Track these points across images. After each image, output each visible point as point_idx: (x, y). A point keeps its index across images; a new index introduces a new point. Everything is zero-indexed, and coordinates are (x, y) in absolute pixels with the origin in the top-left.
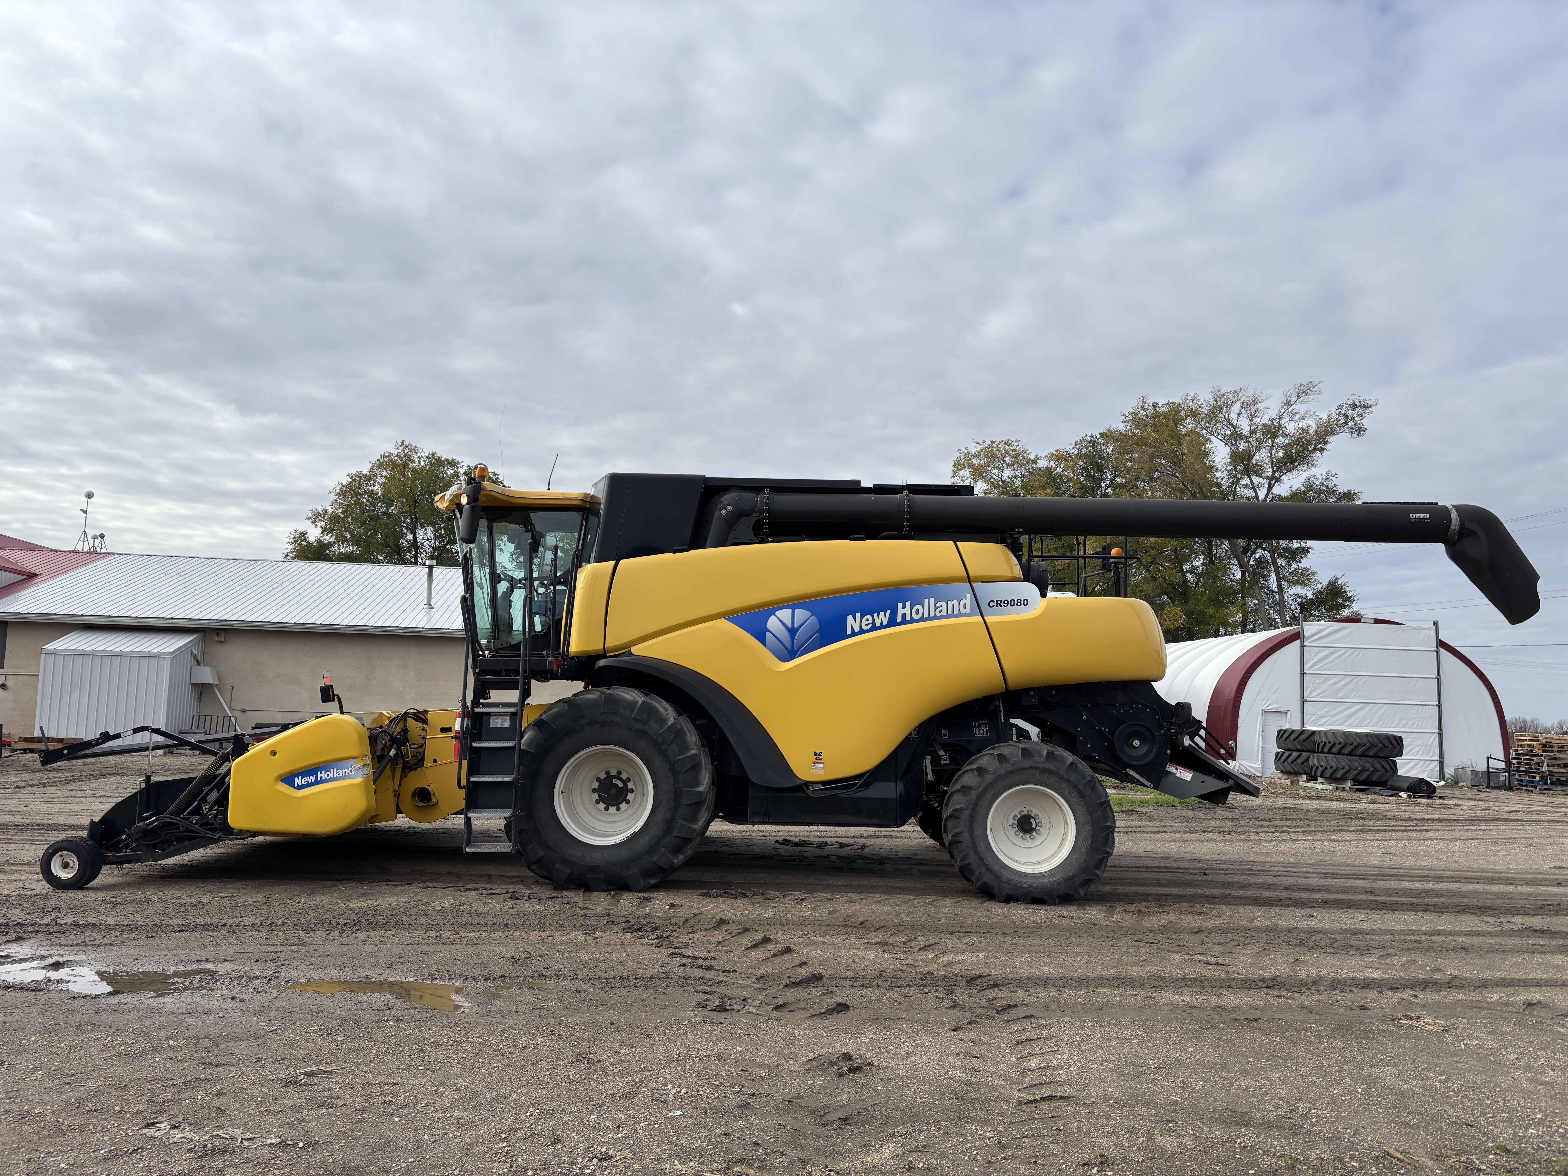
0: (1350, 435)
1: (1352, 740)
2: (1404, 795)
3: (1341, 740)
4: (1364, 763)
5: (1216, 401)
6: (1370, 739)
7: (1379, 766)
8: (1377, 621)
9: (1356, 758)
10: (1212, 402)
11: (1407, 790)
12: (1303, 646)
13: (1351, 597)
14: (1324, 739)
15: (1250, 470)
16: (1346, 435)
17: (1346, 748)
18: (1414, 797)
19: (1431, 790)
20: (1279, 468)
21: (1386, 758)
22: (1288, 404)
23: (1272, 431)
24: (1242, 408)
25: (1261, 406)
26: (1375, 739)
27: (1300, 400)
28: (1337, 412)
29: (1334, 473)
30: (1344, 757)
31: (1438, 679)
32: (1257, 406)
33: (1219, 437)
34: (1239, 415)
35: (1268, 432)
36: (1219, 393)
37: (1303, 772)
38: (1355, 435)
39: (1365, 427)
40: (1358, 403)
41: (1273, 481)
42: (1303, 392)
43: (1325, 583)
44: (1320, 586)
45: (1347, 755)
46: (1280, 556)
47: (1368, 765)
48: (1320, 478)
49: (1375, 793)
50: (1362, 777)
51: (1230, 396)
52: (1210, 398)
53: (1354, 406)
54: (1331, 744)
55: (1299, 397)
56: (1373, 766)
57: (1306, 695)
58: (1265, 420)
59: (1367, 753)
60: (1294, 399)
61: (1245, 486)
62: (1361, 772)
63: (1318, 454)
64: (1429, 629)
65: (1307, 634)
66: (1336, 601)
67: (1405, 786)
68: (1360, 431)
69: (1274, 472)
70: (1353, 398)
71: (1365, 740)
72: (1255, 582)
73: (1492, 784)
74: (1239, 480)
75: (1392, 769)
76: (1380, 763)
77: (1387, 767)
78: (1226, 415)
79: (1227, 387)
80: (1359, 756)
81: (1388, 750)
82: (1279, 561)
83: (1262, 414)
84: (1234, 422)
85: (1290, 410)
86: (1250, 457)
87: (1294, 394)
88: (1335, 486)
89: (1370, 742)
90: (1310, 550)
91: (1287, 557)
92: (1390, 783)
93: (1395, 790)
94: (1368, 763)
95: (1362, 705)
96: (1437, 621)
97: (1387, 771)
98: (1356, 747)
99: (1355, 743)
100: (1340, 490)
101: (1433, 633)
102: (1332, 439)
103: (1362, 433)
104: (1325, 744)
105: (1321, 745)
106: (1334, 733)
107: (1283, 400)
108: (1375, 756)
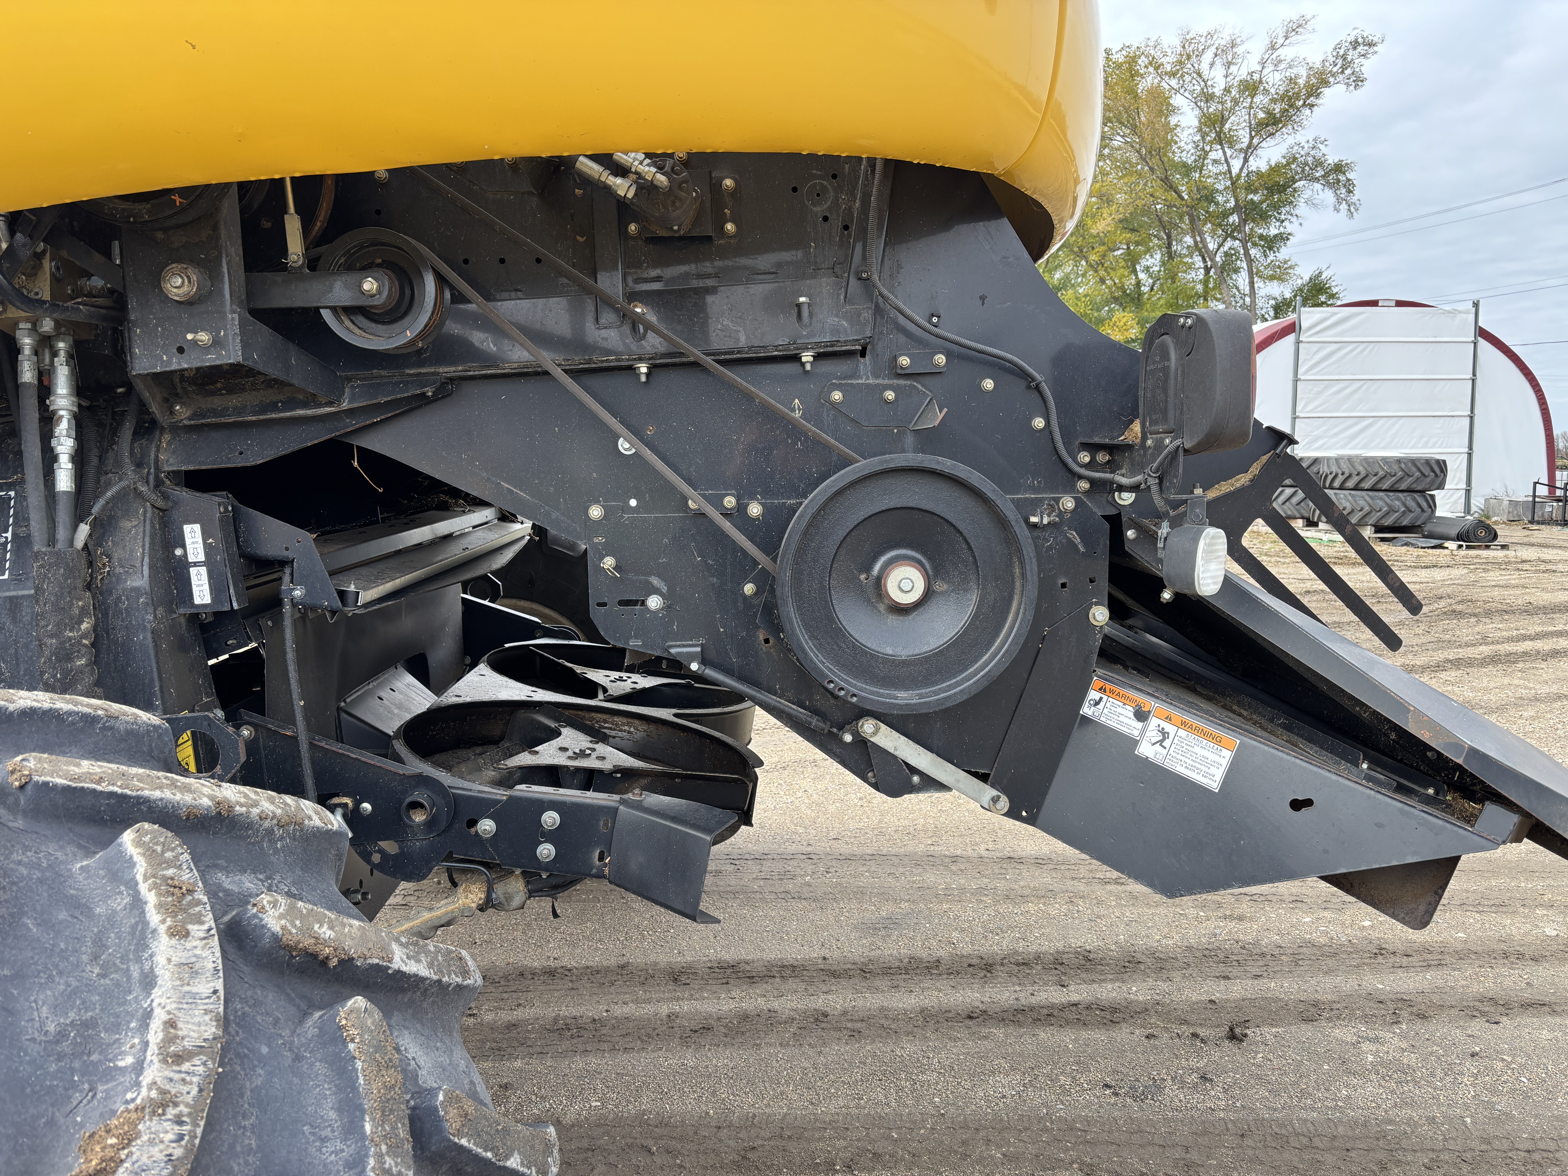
0: (1345, 87)
1: (1377, 469)
2: (1452, 545)
3: (1361, 469)
4: (1392, 500)
5: (1184, 47)
6: (1403, 466)
7: (1412, 504)
8: (1400, 304)
9: (1381, 494)
10: (1179, 49)
11: (1459, 537)
12: (1298, 342)
13: (1337, 293)
14: (1334, 469)
15: (1223, 139)
16: (1341, 88)
17: (1366, 480)
18: (1468, 547)
19: (1492, 536)
20: (1257, 133)
21: (1422, 492)
22: (1273, 47)
23: (1251, 87)
24: (1216, 55)
25: (1240, 50)
26: (1410, 465)
27: (1288, 41)
28: (1335, 54)
29: (1322, 139)
30: (1364, 493)
31: (1473, 380)
32: (1235, 50)
33: (1186, 94)
34: (1212, 65)
35: (1247, 88)
36: (1188, 37)
37: (1298, 515)
38: (1352, 88)
39: (1365, 76)
40: (1360, 40)
41: (1249, 151)
42: (1294, 29)
43: (1306, 278)
44: (1300, 282)
45: (1367, 490)
46: (1255, 245)
47: (1397, 503)
48: (1306, 146)
49: (1406, 544)
50: (1388, 522)
51: (1203, 40)
52: (1176, 42)
53: (1355, 44)
54: (1345, 476)
55: (1287, 38)
56: (1405, 505)
57: (1299, 408)
58: (1243, 74)
59: (1397, 486)
60: (1281, 41)
61: (1215, 162)
62: (1387, 514)
63: (1307, 112)
64: (1467, 312)
65: (1305, 325)
66: (1319, 299)
67: (1454, 532)
68: (1358, 81)
69: (1252, 138)
70: (1355, 32)
71: (1396, 467)
72: (1221, 281)
73: (1536, 518)
74: (1206, 153)
75: (1430, 507)
76: (1414, 499)
77: (1424, 505)
78: (1196, 66)
79: (1200, 28)
80: (1385, 490)
81: (1428, 480)
82: (1253, 252)
83: (1240, 60)
84: (1205, 73)
85: (1274, 56)
86: (1223, 120)
87: (1281, 35)
88: (1324, 155)
89: (1403, 470)
90: (1289, 237)
91: (1263, 246)
92: (1428, 528)
93: (1438, 539)
94: (1397, 501)
95: (1373, 419)
96: (1478, 301)
97: (1423, 511)
98: (1381, 479)
99: (1381, 473)
100: (1330, 161)
101: (1472, 317)
102: (1326, 91)
103: (1360, 83)
104: (1336, 476)
105: (1330, 478)
106: (1350, 460)
107: (1267, 41)
108: (1408, 491)
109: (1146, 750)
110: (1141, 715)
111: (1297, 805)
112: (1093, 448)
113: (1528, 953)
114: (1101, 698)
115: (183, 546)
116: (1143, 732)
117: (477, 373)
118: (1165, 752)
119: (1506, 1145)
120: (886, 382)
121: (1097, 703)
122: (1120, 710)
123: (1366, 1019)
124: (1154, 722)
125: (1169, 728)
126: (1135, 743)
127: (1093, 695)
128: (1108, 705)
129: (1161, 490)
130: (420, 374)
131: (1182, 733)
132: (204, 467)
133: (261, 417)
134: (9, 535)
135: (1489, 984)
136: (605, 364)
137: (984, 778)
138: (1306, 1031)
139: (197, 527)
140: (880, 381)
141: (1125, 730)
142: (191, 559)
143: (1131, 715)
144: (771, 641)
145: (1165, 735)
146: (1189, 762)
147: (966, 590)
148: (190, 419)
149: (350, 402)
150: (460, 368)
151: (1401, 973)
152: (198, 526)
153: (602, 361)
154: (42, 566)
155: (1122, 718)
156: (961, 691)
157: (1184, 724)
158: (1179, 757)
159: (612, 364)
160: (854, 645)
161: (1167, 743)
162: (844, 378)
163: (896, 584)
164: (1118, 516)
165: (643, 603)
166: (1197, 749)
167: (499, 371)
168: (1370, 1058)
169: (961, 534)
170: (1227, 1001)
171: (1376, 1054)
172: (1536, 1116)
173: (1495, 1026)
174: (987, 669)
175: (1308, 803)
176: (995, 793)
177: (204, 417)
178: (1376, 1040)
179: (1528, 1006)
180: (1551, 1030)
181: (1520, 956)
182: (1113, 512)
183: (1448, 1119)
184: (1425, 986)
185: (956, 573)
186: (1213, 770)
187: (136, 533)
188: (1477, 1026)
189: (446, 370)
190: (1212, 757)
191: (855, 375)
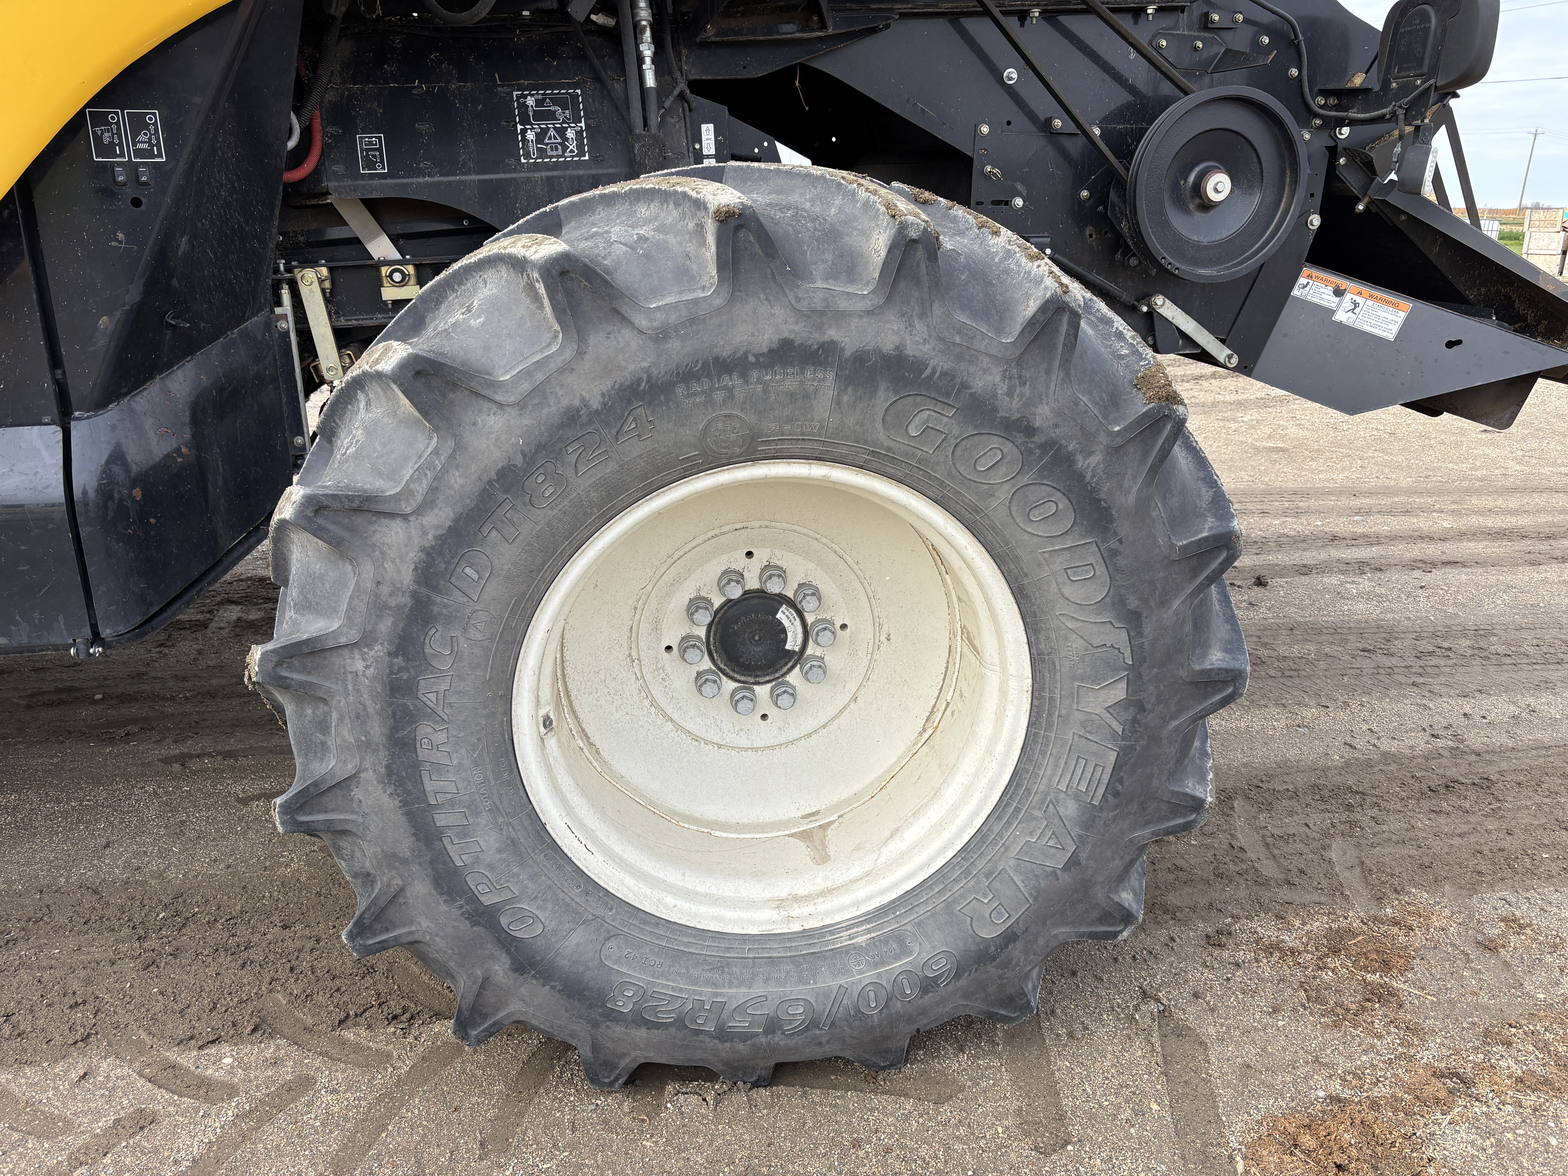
109: (1341, 316)
110: (1339, 293)
111: (1450, 345)
112: (1326, 93)
113: (1437, 536)
114: (1308, 283)
115: (700, 142)
116: (1339, 305)
117: (920, 10)
118: (1355, 317)
119: (1460, 628)
120: (1196, 34)
121: (1305, 287)
122: (1322, 290)
123: (1342, 572)
124: (1348, 296)
125: (1359, 299)
126: (1333, 312)
127: (1302, 280)
128: (1313, 287)
129: (1405, 119)
130: (880, 9)
131: (1369, 302)
132: (719, 78)
133: (769, 38)
134: (583, 124)
135: (1416, 552)
136: (1012, 8)
137: (1223, 341)
138: (1305, 580)
139: (711, 127)
140: (1192, 33)
141: (1325, 304)
142: (705, 152)
143: (1331, 293)
144: (1094, 236)
145: (1356, 305)
146: (1373, 322)
147: (1250, 194)
148: (716, 35)
149: (834, 29)
150: (910, 6)
151: (1354, 549)
152: (712, 125)
153: (1011, 6)
154: (643, 146)
155: (1323, 296)
156: (1246, 267)
157: (1371, 296)
158: (1366, 319)
159: (1017, 8)
160: (1175, 233)
161: (1357, 311)
162: (1167, 30)
163: (1212, 186)
164: (1336, 146)
165: (1007, 203)
166: (1381, 313)
167: (936, 10)
168: (1355, 591)
169: (1255, 150)
170: (1244, 567)
171: (1357, 589)
172: (1474, 615)
173: (1429, 574)
174: (1264, 251)
175: (1459, 342)
176: (1229, 352)
177: (726, 36)
178: (1353, 582)
179: (1446, 563)
180: (1467, 574)
181: (1432, 539)
182: (1332, 144)
183: (1418, 618)
184: (1373, 555)
185: (1245, 181)
186: (1391, 326)
187: (680, 127)
188: (1417, 573)
189: (900, 6)
190: (1391, 317)
191: (1175, 27)
